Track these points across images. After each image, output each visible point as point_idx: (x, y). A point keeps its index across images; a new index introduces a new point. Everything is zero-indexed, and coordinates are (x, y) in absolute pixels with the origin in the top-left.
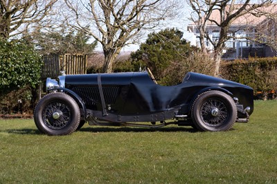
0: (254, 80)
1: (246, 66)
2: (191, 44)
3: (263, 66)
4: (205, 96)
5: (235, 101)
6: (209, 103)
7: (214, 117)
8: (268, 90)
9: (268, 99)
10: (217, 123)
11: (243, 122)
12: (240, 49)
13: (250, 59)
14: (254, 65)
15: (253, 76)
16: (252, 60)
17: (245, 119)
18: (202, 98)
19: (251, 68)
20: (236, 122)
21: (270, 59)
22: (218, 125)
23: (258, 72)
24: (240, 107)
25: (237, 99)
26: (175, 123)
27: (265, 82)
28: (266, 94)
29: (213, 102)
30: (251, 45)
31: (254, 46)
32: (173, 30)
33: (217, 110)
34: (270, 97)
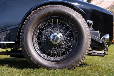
5: (89, 25)
6: (49, 24)
10: (59, 55)
11: (98, 55)
17: (102, 52)
20: (89, 54)
24: (96, 34)
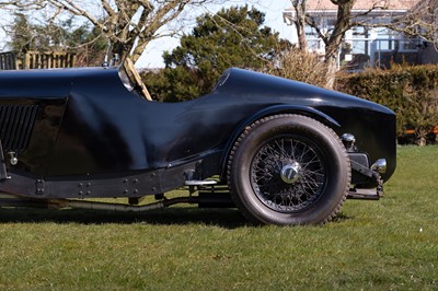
0: (401, 108)
1: (385, 82)
2: (280, 37)
3: (418, 81)
4: (264, 129)
5: (346, 144)
6: (277, 148)
7: (288, 186)
8: (427, 127)
9: (427, 143)
10: (295, 202)
11: (367, 198)
12: (376, 53)
13: (393, 67)
14: (401, 78)
15: (399, 99)
16: (398, 69)
17: (373, 192)
18: (255, 135)
19: (395, 84)
20: (349, 197)
21: (431, 68)
22: (299, 207)
23: (409, 92)
24: (361, 160)
25: (351, 138)
26: (190, 200)
27: (421, 111)
28: (424, 133)
29: (287, 145)
30: (397, 47)
31: (401, 50)
32: (246, 8)
33: (296, 167)
34: (431, 139)
